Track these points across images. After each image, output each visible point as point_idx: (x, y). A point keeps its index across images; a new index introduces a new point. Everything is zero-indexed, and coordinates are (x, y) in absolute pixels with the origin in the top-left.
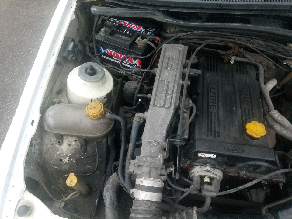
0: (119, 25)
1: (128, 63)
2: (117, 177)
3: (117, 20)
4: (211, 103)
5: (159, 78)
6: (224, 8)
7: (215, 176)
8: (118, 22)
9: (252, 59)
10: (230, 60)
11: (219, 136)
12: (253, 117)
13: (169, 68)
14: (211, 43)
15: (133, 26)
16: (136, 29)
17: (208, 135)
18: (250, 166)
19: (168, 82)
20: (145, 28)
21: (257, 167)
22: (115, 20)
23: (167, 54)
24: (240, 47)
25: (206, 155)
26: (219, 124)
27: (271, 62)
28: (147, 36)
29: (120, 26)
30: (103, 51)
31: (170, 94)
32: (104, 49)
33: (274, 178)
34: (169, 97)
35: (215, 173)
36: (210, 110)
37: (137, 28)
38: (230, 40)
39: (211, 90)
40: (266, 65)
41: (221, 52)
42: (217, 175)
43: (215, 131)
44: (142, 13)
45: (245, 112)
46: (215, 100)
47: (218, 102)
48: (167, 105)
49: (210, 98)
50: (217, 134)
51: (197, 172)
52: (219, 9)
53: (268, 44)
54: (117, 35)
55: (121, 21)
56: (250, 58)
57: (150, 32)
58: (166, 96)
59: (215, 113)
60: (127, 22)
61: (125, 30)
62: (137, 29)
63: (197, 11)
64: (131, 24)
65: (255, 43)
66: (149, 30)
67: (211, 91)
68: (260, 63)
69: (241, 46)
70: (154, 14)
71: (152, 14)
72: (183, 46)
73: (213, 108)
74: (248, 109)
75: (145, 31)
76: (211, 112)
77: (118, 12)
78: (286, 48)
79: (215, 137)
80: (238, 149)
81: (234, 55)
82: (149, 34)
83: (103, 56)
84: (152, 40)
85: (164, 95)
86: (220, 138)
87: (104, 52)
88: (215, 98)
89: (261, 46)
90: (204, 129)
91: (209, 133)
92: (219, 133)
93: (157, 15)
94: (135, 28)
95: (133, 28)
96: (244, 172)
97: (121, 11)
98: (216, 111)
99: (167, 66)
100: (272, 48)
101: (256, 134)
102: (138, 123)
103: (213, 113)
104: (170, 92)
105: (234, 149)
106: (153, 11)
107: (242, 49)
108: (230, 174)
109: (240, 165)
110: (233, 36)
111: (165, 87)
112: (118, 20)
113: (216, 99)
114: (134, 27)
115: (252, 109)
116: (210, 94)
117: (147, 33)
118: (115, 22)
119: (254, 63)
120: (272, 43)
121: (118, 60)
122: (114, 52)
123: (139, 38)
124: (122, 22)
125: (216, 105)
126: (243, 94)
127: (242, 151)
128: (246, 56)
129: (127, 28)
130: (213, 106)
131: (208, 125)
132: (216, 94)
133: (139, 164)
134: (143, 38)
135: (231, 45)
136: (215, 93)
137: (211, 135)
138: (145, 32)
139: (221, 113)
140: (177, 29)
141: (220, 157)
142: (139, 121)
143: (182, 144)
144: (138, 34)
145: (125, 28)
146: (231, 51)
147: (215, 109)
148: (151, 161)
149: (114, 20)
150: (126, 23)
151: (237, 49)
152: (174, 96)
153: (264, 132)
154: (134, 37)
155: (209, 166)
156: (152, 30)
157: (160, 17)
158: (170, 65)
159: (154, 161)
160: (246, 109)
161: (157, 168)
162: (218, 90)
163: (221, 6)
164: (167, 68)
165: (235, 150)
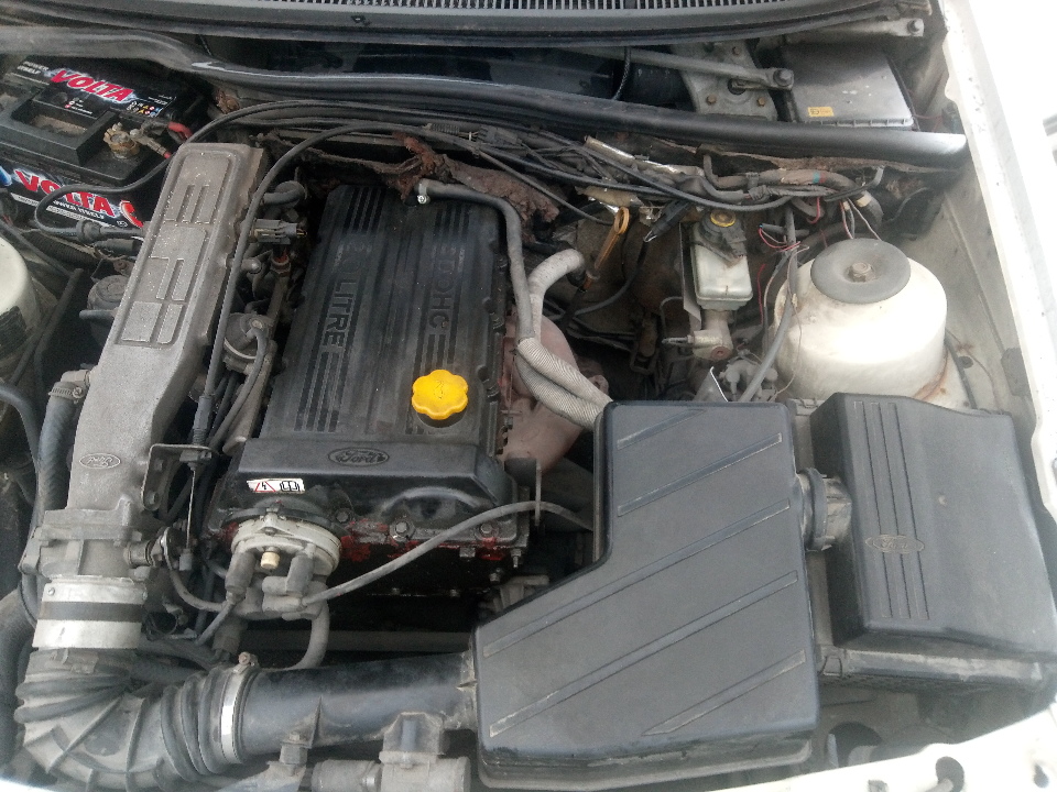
0: (53, 84)
1: (102, 217)
2: (20, 601)
3: (46, 68)
4: (329, 327)
5: (149, 253)
6: (375, 25)
7: (299, 547)
8: (49, 74)
9: (480, 188)
10: (415, 193)
11: (333, 424)
12: (451, 360)
13: (186, 218)
14: (333, 139)
15: (103, 87)
16: (109, 99)
17: (299, 425)
18: (412, 503)
19: (179, 263)
20: (144, 94)
21: (430, 506)
22: (40, 67)
23: (185, 175)
24: (439, 152)
25: (275, 485)
26: (341, 390)
27: (543, 196)
28: (144, 118)
29: (57, 89)
30: (8, 177)
31: (179, 302)
32: (10, 172)
33: (488, 536)
34: (173, 310)
35: (296, 536)
36: (323, 349)
37: (114, 94)
38: (409, 129)
39: (339, 285)
40: (524, 203)
41: (379, 167)
42: (304, 543)
43: (325, 411)
44: (110, 42)
45: (431, 349)
46: (346, 317)
47: (354, 323)
48: (165, 336)
49: (332, 310)
50: (328, 420)
51: (245, 540)
52: (361, 30)
53: (533, 139)
54: (47, 120)
55: (63, 73)
56: (471, 184)
57: (160, 106)
58: (163, 309)
59: (336, 356)
60: (84, 75)
61: (72, 103)
62: (114, 100)
63: (293, 35)
64: (95, 83)
65: (487, 138)
66: (157, 101)
67: (338, 289)
68: (505, 198)
69: (438, 147)
70: (153, 47)
71: (146, 45)
72: (242, 149)
73: (334, 341)
74: (443, 338)
75: (141, 105)
76: (325, 356)
77: (32, 42)
78: (582, 150)
79: (321, 428)
80: (370, 454)
81: (424, 177)
82: (152, 115)
83: (16, 197)
84: (159, 133)
85: (158, 306)
86: (338, 430)
87: (13, 180)
88: (348, 311)
89: (506, 146)
90: (290, 409)
91: (306, 417)
92: (335, 414)
93: (163, 49)
94: (108, 96)
95: (102, 96)
96: (402, 527)
97: (41, 36)
98: (340, 349)
99: (182, 211)
100: (547, 152)
101: (435, 408)
102: (63, 403)
103: (330, 357)
104: (179, 293)
105: (359, 455)
106: (148, 36)
107: (445, 155)
108: (364, 540)
109: (386, 505)
110: (420, 116)
111: (165, 279)
112: (51, 69)
113: (351, 314)
114: (104, 91)
115: (453, 337)
116: (335, 299)
117: (146, 110)
118: (41, 77)
119: (488, 198)
120: (545, 137)
121: (66, 208)
122: (42, 179)
123: (115, 128)
124: (65, 75)
125: (346, 331)
126: (435, 296)
127: (381, 459)
128: (459, 179)
129: (80, 95)
130: (336, 334)
131: (306, 392)
132: (354, 299)
133: (54, 536)
134: (127, 127)
135: (409, 143)
136: (350, 295)
137: (310, 423)
138: (140, 108)
139: (355, 354)
140: (243, 95)
141: (318, 487)
142: (67, 396)
143: (203, 456)
144: (116, 115)
145: (72, 94)
146: (410, 163)
147: (341, 344)
148: (87, 520)
149: (37, 69)
150: (79, 80)
151: (428, 157)
152: (192, 306)
153: (459, 401)
154: (97, 126)
155: (275, 516)
156: (164, 100)
157: (174, 57)
158: (190, 209)
159: (98, 518)
160: (437, 339)
161: (112, 541)
162: (361, 288)
163: (367, 21)
164: (179, 218)
165: (359, 460)
